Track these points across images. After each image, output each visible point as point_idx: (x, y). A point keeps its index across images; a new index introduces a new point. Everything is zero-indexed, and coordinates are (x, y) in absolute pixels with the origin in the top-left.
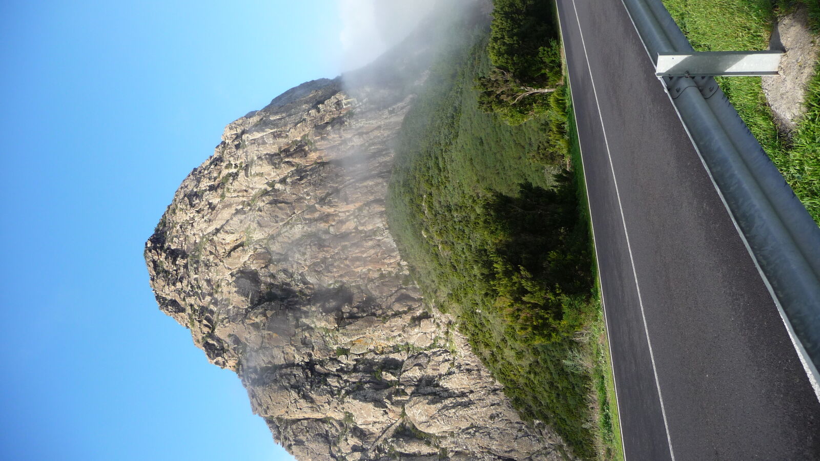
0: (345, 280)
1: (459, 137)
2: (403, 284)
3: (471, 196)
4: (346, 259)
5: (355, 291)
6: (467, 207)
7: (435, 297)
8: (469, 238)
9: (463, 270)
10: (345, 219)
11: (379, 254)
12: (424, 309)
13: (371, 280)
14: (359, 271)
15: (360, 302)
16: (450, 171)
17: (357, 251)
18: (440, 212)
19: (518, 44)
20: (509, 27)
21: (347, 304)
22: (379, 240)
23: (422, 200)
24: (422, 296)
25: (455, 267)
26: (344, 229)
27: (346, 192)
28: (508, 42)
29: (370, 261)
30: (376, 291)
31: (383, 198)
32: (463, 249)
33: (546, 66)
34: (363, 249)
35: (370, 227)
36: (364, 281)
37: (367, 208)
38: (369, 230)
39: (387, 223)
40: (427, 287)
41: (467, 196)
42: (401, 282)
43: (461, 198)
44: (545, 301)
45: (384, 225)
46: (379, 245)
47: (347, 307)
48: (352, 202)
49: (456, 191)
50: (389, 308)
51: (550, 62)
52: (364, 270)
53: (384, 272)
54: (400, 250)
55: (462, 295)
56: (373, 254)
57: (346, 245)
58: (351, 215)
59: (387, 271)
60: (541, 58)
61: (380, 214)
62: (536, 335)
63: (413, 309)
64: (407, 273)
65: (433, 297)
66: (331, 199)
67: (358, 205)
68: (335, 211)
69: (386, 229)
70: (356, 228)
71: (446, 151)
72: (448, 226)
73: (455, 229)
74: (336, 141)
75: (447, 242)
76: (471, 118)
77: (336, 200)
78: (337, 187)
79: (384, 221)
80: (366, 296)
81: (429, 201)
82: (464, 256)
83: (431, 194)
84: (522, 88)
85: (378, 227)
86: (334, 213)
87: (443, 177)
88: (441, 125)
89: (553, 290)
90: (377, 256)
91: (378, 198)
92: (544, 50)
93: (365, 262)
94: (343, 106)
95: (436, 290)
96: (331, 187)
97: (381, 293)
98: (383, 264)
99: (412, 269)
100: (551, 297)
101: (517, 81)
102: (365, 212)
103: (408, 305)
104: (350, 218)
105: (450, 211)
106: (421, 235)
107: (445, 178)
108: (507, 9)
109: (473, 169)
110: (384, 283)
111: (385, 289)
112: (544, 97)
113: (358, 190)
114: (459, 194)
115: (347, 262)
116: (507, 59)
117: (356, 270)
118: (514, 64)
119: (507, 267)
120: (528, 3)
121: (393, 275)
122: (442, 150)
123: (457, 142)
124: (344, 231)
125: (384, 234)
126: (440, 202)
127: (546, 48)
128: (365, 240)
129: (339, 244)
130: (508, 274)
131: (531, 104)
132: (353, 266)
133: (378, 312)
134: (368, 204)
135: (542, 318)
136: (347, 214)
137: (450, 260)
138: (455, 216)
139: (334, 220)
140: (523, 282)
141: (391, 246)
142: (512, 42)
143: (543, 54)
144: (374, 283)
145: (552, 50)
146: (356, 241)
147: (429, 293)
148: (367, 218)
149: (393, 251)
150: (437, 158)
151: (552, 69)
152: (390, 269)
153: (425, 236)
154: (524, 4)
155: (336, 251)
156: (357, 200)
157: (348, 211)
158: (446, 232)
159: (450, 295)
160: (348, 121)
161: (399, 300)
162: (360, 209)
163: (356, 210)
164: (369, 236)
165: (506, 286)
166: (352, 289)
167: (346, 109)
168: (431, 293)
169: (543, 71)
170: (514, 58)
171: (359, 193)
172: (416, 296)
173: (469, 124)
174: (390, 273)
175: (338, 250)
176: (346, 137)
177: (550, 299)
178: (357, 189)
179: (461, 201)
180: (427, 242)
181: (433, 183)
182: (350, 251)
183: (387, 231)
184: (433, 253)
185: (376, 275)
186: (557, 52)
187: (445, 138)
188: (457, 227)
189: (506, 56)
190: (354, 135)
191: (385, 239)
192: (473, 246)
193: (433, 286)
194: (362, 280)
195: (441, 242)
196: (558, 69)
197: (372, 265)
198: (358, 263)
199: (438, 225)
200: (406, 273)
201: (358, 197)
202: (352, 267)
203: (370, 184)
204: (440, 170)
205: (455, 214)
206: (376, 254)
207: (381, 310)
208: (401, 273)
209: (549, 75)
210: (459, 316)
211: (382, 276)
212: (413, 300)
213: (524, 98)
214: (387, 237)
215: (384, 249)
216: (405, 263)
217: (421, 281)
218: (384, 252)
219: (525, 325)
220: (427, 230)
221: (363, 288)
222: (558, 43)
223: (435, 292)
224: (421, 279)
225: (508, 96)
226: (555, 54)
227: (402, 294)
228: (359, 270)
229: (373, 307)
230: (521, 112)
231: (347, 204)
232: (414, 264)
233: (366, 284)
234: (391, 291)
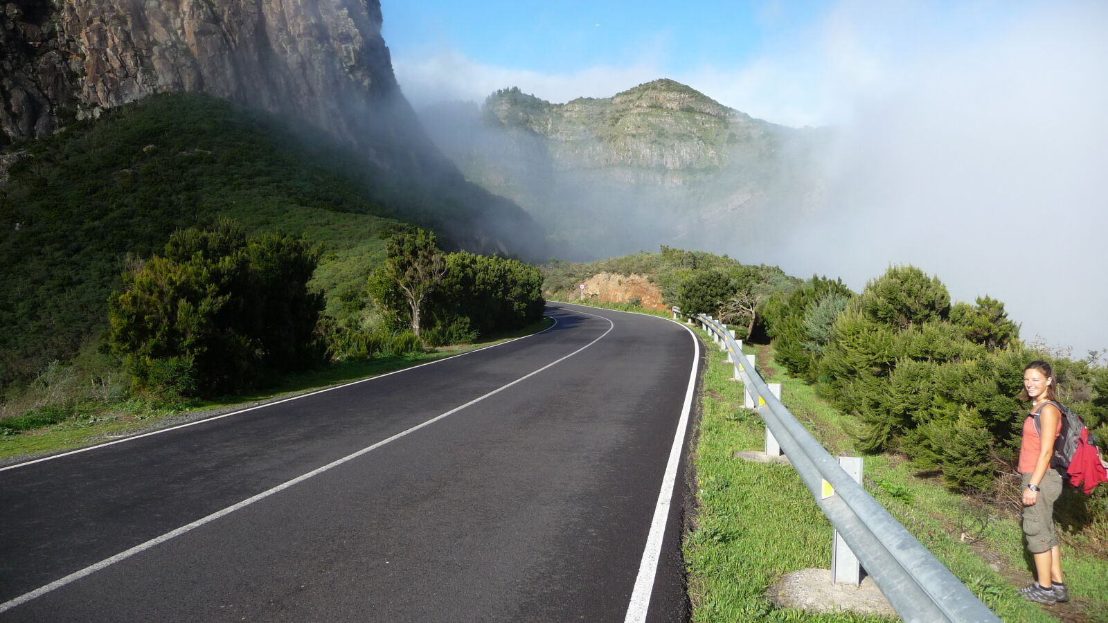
0: (65, 14)
1: (300, 207)
2: (60, 109)
3: (213, 220)
4: (102, 20)
5: (45, 30)
6: (194, 214)
7: (40, 157)
8: (144, 216)
9: (90, 204)
10: (171, 27)
11: (111, 75)
12: (14, 138)
13: (65, 57)
14: (81, 40)
15: (24, 35)
16: (248, 192)
17: (116, 40)
18: (185, 174)
19: (475, 291)
20: (489, 279)
21: (22, 12)
22: (135, 77)
23: (204, 149)
24: (39, 137)
25: (95, 192)
26: (155, 23)
27: (215, 33)
28: (477, 278)
29: (99, 59)
30: (46, 64)
31: (205, 90)
32: (126, 206)
33: (444, 326)
34: (120, 50)
35: (157, 65)
36: (62, 46)
37: (189, 64)
38: (152, 64)
39: (165, 93)
40: (57, 147)
41: (211, 215)
42: (64, 105)
43: (209, 205)
44: (181, 331)
45: (160, 87)
46: (127, 76)
47: (16, 11)
48: (199, 42)
49: (219, 199)
50: (16, 83)
51: (450, 332)
52: (83, 47)
53: (80, 80)
54: (119, 108)
55: (45, 202)
56: (111, 65)
57: (126, 24)
58: (178, 38)
59: (83, 85)
60: (456, 320)
61: (178, 83)
62: (128, 319)
63: (14, 122)
64: (80, 117)
65: (37, 154)
66: (204, 9)
67: (194, 49)
68: (184, 13)
69: (155, 90)
70: (155, 43)
71: (278, 187)
72: (163, 186)
73: (159, 195)
74: (293, 27)
75: (136, 181)
76: (328, 224)
77: (202, 17)
78: (223, 20)
79: (167, 88)
80: (37, 45)
81: (202, 159)
82: (114, 206)
83: (213, 162)
84: (421, 296)
85: (157, 78)
86: (180, 11)
87: (240, 181)
88: (316, 182)
89: (198, 343)
90: (109, 72)
91: (205, 81)
92: (466, 324)
93: (98, 50)
94: (344, 44)
95: (52, 161)
96: (223, 11)
97: (43, 72)
98: (95, 80)
99: (87, 125)
100: (188, 341)
101: (432, 290)
102: (183, 60)
103: (21, 113)
104: (172, 34)
105: (188, 189)
106: (147, 143)
107: (239, 184)
108: (510, 277)
109: (253, 224)
110: (60, 79)
111: (51, 79)
112: (407, 324)
113: (217, 53)
114: (215, 203)
115: (96, 22)
116: (458, 277)
117: (83, 34)
118: (451, 286)
119: (226, 277)
120: (516, 303)
121: (75, 94)
122: (280, 182)
123: (293, 203)
124: (151, 22)
125: (146, 86)
126: (201, 174)
127: (467, 326)
128: (136, 55)
129: (128, 13)
130: (215, 276)
131: (396, 307)
132: (91, 30)
133: (8, 63)
134: (195, 66)
135: (156, 327)
136: (179, 32)
137: (106, 185)
138: (180, 196)
139: (169, 10)
140: (209, 299)
141: (126, 95)
142: (477, 282)
143: (461, 323)
144: (61, 62)
145: (466, 333)
146: (134, 40)
147: (46, 150)
148: (172, 61)
149: (118, 97)
150: (268, 174)
151: (442, 333)
152: (85, 89)
153: (145, 150)
154: (514, 298)
155: (115, 6)
156: (202, 50)
157: (184, 33)
158: (153, 182)
159: (44, 182)
160: (323, 50)
161: (30, 98)
162: (187, 52)
163: (185, 46)
164: (142, 62)
165: (198, 274)
166: (48, 23)
167: (340, 48)
168: (46, 152)
169: (439, 322)
170: (458, 286)
171: (213, 53)
172: (40, 128)
173: (319, 221)
174: (80, 89)
175: (118, 11)
176: (299, 44)
177: (185, 339)
178: (220, 51)
179: (204, 205)
180: (134, 152)
181: (231, 166)
182: (116, 29)
183: (152, 92)
184: (117, 159)
185: (75, 66)
186: (462, 340)
187: (298, 187)
188: (162, 198)
189: (462, 274)
190: (301, 56)
191: (137, 88)
192: (131, 221)
193: (58, 157)
194: (64, 42)
195: (137, 174)
196: (442, 342)
197: (92, 62)
198: (96, 39)
199: (164, 171)
200: (79, 115)
201: (207, 51)
202: (88, 29)
203: (228, 72)
204: (251, 177)
205: (182, 197)
206: (113, 70)
207: (11, 68)
208: (79, 107)
209: (435, 331)
210: (5, 194)
211: (73, 76)
212: (33, 122)
213: (405, 298)
214: (141, 91)
215: (121, 84)
216: (97, 115)
217: (67, 138)
218: (116, 82)
219: (141, 303)
220: (154, 153)
221: (51, 43)
222: (475, 342)
223: (48, 159)
224: (71, 139)
225: (412, 277)
226: (460, 338)
227: (41, 106)
228: (84, 39)
229: (16, 55)
230: (388, 294)
231: (196, 34)
232: (96, 129)
233: (57, 49)
234: (47, 89)
